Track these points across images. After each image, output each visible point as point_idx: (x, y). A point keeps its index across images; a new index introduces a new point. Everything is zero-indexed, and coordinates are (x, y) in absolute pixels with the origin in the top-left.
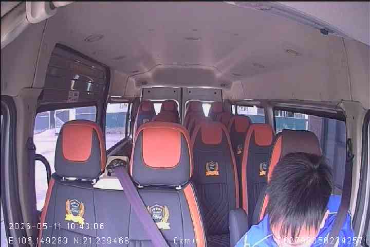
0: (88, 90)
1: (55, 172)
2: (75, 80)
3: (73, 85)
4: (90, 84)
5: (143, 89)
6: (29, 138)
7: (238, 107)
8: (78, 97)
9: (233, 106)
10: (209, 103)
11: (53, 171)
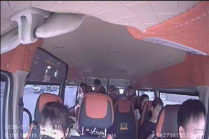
0: (55, 76)
1: (34, 120)
2: (48, 69)
3: (46, 72)
4: (56, 73)
5: (86, 78)
6: (20, 98)
7: (139, 91)
8: (49, 79)
9: (137, 91)
10: (123, 89)
11: (33, 119)
